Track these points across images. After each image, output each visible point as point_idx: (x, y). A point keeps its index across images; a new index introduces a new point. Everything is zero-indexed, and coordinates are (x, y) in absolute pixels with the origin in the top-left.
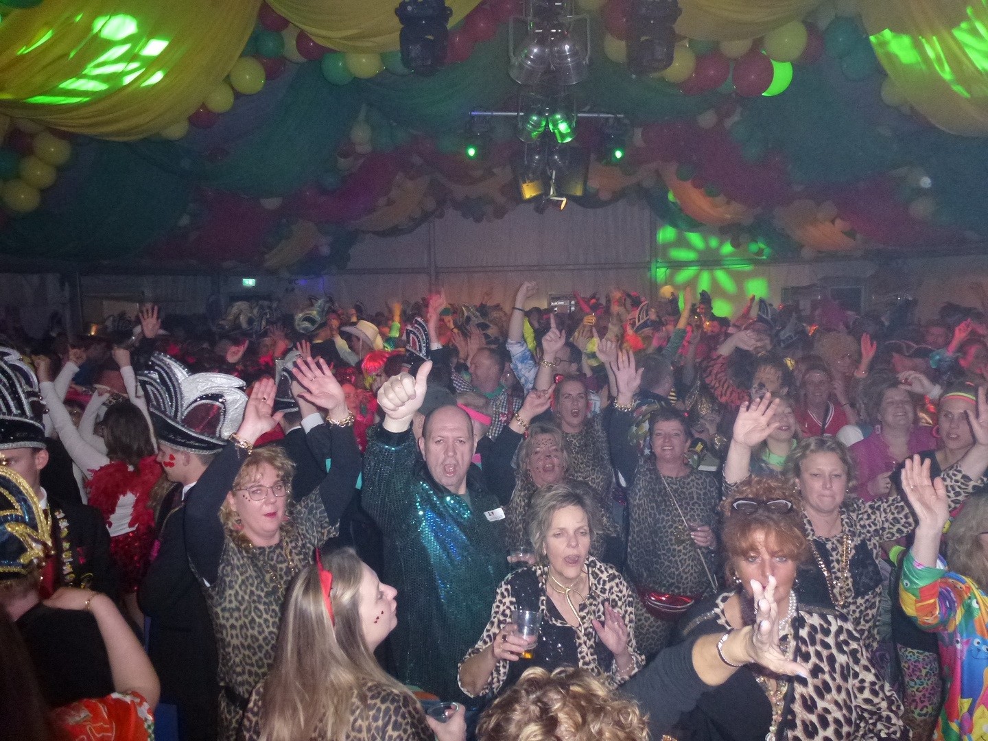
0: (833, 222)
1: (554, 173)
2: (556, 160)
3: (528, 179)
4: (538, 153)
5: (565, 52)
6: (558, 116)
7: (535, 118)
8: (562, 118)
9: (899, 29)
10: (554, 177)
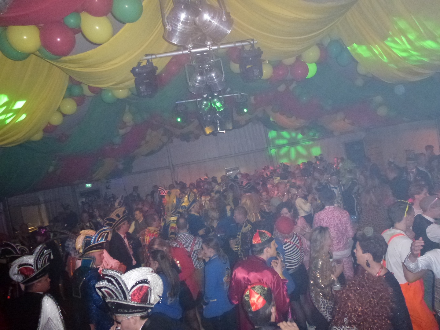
0: (344, 120)
1: (218, 121)
2: (218, 116)
3: (207, 125)
4: (210, 114)
5: (213, 77)
6: (215, 100)
7: (205, 102)
8: (217, 100)
9: (360, 43)
10: (218, 123)
